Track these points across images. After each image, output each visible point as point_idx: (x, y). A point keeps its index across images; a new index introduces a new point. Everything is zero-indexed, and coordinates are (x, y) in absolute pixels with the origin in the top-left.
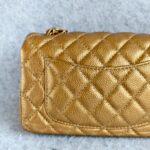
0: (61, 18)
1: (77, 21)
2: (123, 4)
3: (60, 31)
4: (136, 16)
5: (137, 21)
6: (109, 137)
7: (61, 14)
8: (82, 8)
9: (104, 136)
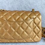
0: (5, 6)
1: (10, 7)
2: (24, 2)
3: (4, 10)
4: (28, 6)
5: (28, 7)
6: (18, 43)
7: (6, 5)
8: (12, 3)
9: (17, 43)
